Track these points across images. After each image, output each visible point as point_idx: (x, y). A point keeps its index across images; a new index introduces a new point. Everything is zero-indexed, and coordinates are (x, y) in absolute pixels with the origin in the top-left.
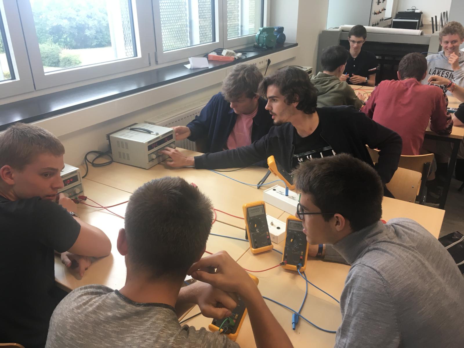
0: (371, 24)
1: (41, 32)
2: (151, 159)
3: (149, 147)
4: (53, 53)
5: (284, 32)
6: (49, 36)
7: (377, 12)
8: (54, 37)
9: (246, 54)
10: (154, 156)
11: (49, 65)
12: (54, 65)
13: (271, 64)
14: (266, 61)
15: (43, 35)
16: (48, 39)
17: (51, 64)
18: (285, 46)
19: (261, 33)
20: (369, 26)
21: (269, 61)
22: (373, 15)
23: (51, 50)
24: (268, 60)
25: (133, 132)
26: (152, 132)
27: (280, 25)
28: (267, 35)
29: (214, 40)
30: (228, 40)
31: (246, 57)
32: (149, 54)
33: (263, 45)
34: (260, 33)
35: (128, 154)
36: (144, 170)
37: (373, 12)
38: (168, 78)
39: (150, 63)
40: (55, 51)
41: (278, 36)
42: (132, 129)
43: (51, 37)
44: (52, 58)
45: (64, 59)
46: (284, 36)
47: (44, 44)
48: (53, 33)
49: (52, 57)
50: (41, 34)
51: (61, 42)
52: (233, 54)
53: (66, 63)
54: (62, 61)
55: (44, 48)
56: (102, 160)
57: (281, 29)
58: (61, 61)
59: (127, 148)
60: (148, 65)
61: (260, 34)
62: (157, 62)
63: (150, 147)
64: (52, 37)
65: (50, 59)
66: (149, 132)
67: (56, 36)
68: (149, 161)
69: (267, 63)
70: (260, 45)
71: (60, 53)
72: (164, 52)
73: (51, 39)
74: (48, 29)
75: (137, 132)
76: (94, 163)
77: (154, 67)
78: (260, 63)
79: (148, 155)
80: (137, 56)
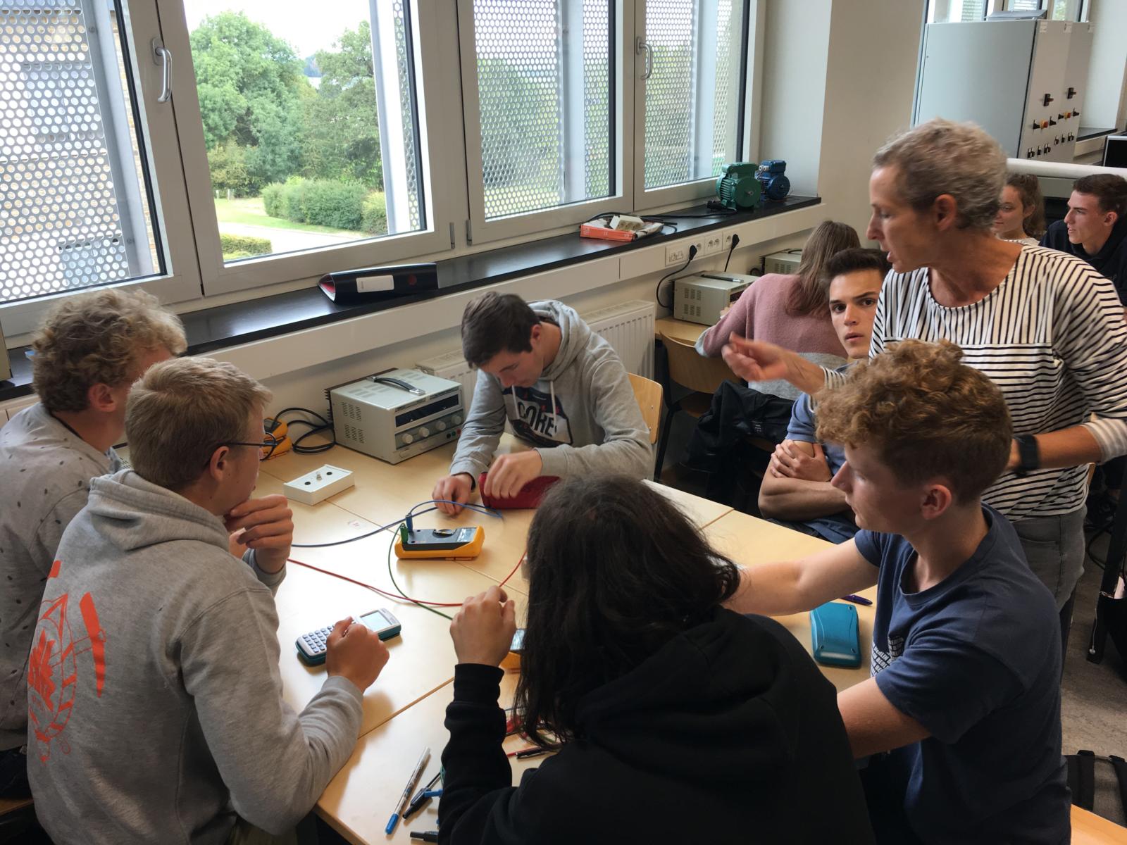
0: (1024, 151)
1: (332, 154)
2: (402, 445)
3: (397, 418)
4: (351, 199)
5: (786, 174)
6: (347, 163)
7: (1041, 124)
8: (356, 164)
9: (676, 224)
10: (408, 438)
11: (341, 225)
12: (351, 225)
13: (740, 245)
14: (729, 238)
15: (333, 160)
16: (344, 169)
17: (344, 224)
18: (788, 204)
19: (727, 175)
20: (1017, 157)
21: (735, 240)
22: (1028, 130)
23: (346, 194)
24: (732, 236)
25: (379, 385)
26: (413, 388)
27: (778, 158)
28: (740, 180)
29: (613, 191)
30: (646, 191)
31: (676, 230)
32: (451, 225)
33: (729, 203)
34: (724, 176)
35: (360, 431)
36: (386, 464)
37: (1029, 122)
38: (493, 272)
39: (452, 244)
40: (355, 195)
41: (771, 182)
42: (376, 381)
43: (350, 164)
44: (348, 211)
45: (373, 212)
46: (786, 182)
47: (333, 180)
48: (356, 157)
49: (347, 209)
50: (331, 158)
51: (372, 174)
52: (637, 226)
53: (374, 221)
54: (368, 218)
55: (332, 189)
56: (318, 441)
57: (778, 168)
58: (364, 217)
59: (359, 419)
60: (449, 247)
61: (725, 178)
62: (469, 241)
63: (401, 420)
64: (354, 165)
65: (343, 213)
66: (407, 388)
67: (362, 161)
68: (397, 449)
69: (730, 243)
70: (725, 202)
71: (365, 199)
72: (487, 221)
73: (351, 170)
74: (345, 145)
75: (386, 387)
76: (299, 445)
77: (462, 251)
78: (711, 243)
79: (396, 435)
80: (426, 228)
